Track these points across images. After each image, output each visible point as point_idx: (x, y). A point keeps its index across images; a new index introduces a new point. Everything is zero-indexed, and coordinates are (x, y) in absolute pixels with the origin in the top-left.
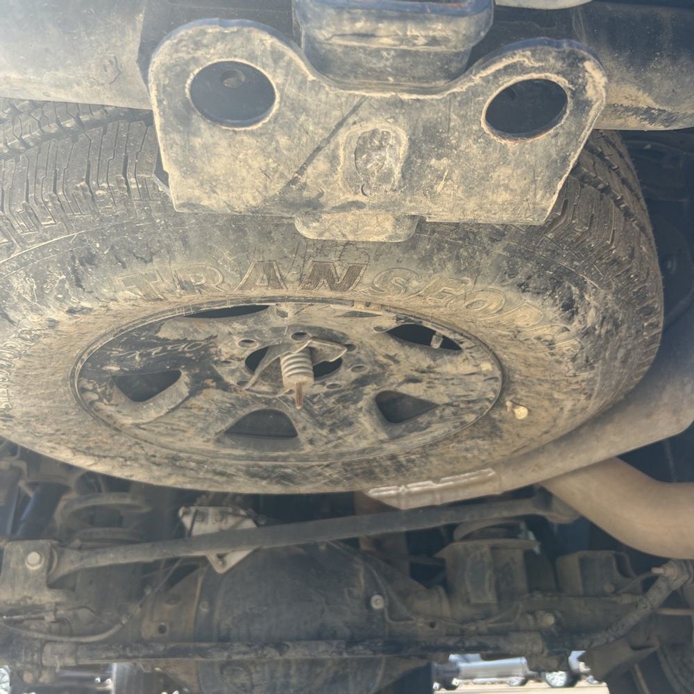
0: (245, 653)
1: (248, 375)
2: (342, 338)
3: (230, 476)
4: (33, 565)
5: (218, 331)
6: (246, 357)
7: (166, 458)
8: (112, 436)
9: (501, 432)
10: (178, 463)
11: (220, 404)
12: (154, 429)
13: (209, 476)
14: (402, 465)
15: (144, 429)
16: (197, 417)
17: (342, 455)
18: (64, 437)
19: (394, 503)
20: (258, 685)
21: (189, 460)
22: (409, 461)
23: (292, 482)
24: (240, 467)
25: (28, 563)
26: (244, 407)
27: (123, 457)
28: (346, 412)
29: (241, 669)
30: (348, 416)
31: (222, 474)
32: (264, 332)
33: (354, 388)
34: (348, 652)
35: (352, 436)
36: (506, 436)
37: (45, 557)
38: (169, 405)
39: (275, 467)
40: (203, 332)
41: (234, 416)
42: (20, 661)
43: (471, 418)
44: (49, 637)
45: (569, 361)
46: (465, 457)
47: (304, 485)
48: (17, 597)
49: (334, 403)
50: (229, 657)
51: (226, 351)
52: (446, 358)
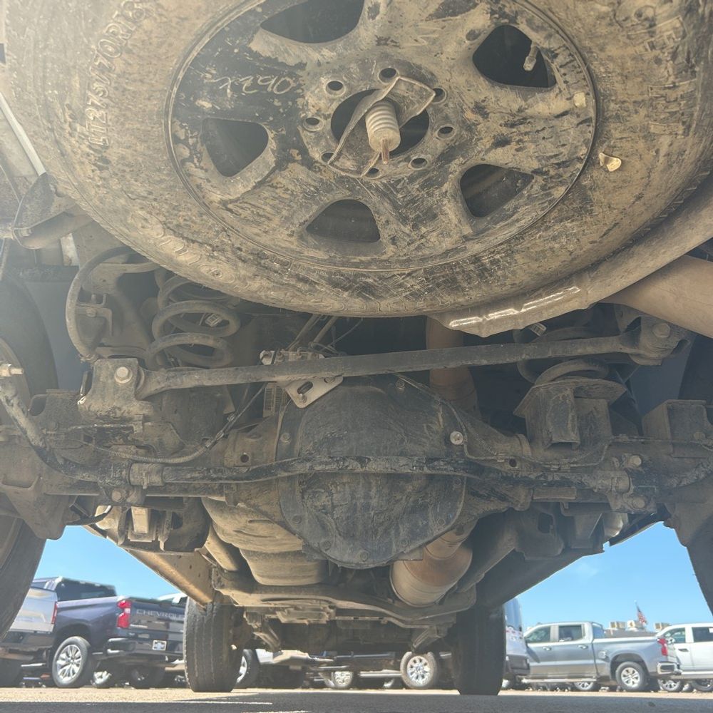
0: (327, 464)
1: (333, 145)
2: (431, 80)
3: (312, 283)
4: (122, 379)
5: (307, 58)
6: (332, 113)
7: (252, 254)
8: (201, 215)
9: (592, 206)
10: (263, 262)
11: (304, 187)
12: (240, 211)
13: (293, 282)
14: (486, 269)
15: (231, 211)
16: (282, 200)
17: (424, 259)
18: (155, 204)
19: (475, 332)
20: (338, 506)
21: (273, 259)
22: (494, 262)
23: (373, 295)
24: (322, 273)
25: (117, 376)
26: (328, 192)
27: (210, 245)
28: (431, 201)
29: (323, 491)
30: (432, 206)
31: (304, 280)
32: (352, 70)
33: (440, 167)
34: (429, 468)
35: (435, 234)
36: (596, 209)
37: (133, 373)
38: (256, 178)
39: (356, 275)
40: (293, 55)
41: (317, 203)
42: (109, 476)
43: (559, 192)
44: (136, 458)
45: (669, 59)
46: (552, 249)
47: (385, 298)
48: (108, 408)
49: (418, 189)
50: (311, 468)
51: (313, 103)
52: (538, 96)
